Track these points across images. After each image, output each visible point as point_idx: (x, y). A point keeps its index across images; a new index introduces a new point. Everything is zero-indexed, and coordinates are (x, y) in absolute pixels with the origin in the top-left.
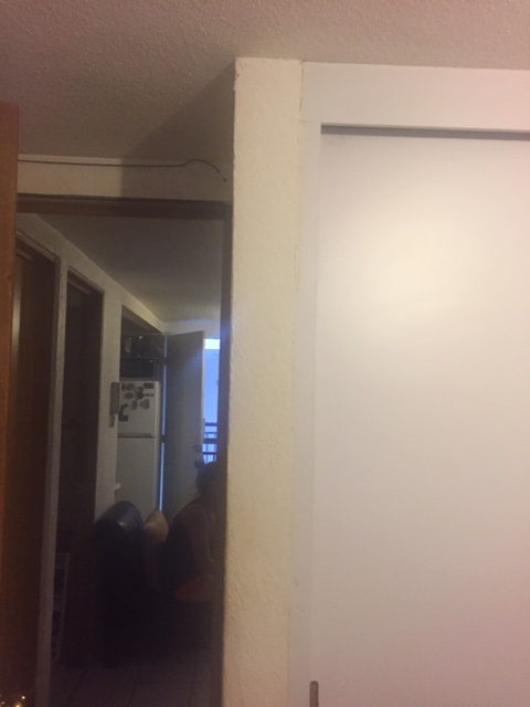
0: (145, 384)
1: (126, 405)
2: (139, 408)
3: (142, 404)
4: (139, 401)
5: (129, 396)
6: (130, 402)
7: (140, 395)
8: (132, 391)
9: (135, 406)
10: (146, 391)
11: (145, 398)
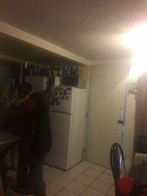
0: (68, 88)
1: (59, 98)
2: (65, 100)
3: (66, 98)
4: (65, 96)
5: (61, 93)
6: (61, 96)
7: (65, 94)
8: (62, 92)
9: (63, 98)
10: (68, 92)
11: (67, 95)
